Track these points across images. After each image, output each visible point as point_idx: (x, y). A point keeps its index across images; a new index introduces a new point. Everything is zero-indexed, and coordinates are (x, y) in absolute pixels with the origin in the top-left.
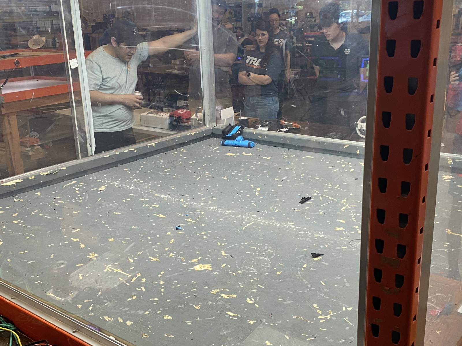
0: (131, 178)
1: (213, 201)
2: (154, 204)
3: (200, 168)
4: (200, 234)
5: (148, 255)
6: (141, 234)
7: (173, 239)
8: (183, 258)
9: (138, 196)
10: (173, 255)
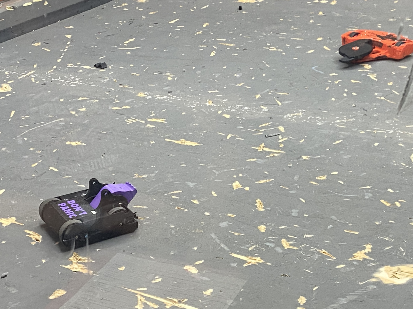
0: (59, 61)
1: (284, 100)
2: (151, 118)
3: (200, 32)
4: (317, 181)
5: (226, 249)
6: (167, 192)
7: (259, 200)
8: (324, 251)
9: (99, 100)
10: (291, 245)
